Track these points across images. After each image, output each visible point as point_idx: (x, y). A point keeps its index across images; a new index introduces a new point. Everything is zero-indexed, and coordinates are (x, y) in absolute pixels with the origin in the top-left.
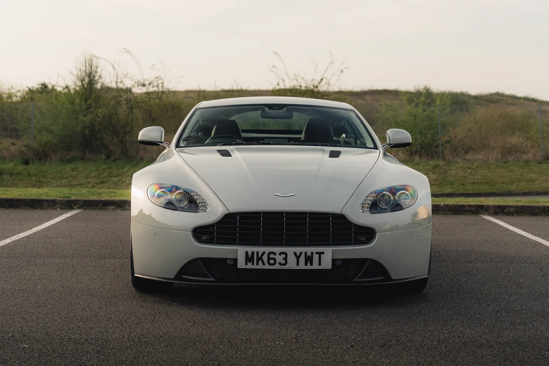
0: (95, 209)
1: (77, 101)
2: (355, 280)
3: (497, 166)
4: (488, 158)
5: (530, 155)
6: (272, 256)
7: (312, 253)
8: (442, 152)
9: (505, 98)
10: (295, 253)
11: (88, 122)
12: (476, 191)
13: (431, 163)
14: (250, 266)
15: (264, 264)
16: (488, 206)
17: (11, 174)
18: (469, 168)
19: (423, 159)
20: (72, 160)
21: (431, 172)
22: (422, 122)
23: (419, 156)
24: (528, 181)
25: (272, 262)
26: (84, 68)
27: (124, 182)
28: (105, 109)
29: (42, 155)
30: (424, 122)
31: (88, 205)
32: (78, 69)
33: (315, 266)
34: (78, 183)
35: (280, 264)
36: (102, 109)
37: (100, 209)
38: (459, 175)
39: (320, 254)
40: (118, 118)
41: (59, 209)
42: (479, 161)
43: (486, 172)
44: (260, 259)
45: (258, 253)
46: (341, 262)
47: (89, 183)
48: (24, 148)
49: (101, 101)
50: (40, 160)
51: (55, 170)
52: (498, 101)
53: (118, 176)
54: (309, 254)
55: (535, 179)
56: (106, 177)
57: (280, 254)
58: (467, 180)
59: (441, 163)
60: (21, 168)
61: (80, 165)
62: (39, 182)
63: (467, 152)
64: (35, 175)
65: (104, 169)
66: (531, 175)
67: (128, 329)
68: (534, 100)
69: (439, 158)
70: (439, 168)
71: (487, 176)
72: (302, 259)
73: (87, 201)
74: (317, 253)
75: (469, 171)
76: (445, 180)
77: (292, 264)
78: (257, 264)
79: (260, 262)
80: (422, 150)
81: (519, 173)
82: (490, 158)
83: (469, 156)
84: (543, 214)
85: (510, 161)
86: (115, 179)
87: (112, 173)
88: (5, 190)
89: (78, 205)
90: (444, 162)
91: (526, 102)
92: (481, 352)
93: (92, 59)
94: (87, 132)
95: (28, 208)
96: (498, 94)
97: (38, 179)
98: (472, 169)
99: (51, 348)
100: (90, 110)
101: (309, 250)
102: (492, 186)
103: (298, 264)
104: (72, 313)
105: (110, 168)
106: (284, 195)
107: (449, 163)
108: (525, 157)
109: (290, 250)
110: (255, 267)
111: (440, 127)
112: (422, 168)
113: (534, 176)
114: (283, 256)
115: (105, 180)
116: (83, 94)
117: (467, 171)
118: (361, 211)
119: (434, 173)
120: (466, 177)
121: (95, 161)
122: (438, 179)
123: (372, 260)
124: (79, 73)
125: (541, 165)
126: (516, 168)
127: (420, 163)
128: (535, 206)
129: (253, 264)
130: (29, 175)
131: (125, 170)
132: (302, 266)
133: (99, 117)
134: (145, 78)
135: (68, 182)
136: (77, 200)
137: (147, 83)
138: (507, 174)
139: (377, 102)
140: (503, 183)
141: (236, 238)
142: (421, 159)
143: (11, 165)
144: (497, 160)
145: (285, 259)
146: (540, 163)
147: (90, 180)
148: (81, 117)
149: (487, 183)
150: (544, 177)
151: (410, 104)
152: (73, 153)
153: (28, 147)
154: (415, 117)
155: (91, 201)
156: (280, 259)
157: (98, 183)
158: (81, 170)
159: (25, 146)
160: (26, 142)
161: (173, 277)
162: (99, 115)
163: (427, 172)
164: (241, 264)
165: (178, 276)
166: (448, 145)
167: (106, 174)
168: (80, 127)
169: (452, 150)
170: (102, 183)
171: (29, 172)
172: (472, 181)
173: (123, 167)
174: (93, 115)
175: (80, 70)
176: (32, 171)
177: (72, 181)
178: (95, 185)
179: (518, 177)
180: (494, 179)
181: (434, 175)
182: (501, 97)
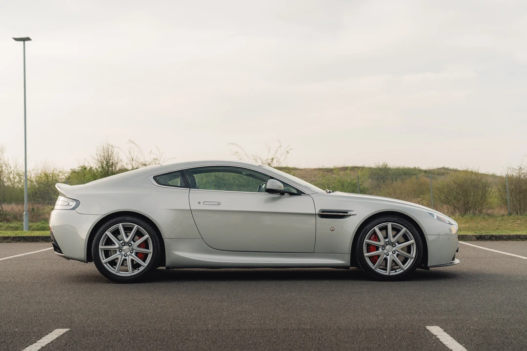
26: (103, 153)
32: (99, 155)
93: (109, 147)
124: (100, 158)
134: (146, 160)
137: (147, 163)
175: (100, 156)
182: (446, 171)
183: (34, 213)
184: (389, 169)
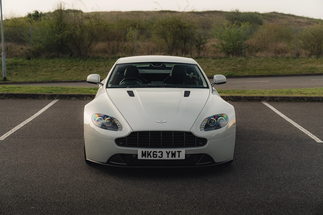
0: (65, 99)
1: (54, 26)
2: (197, 164)
3: (272, 60)
4: (268, 56)
5: (289, 54)
6: (155, 153)
7: (175, 152)
8: (244, 53)
9: (278, 15)
10: (167, 152)
11: (60, 38)
12: (261, 74)
13: (238, 58)
14: (144, 158)
15: (151, 157)
16: (266, 97)
17: (21, 65)
18: (258, 61)
19: (234, 56)
20: (52, 57)
21: (238, 64)
22: (234, 36)
23: (232, 55)
24: (288, 69)
25: (155, 156)
26: (57, 8)
27: (80, 69)
28: (68, 31)
29: (36, 54)
30: (235, 37)
31: (62, 97)
33: (177, 158)
34: (56, 70)
35: (159, 157)
36: (67, 31)
37: (68, 99)
38: (253, 65)
39: (179, 152)
40: (76, 35)
41: (47, 99)
42: (263, 58)
43: (267, 63)
44: (149, 154)
45: (148, 152)
46: (190, 155)
47: (61, 70)
48: (27, 51)
49: (67, 26)
50: (36, 57)
51: (44, 63)
52: (274, 17)
53: (76, 66)
54: (174, 152)
55: (291, 67)
56: (70, 66)
57: (159, 152)
58: (257, 68)
59: (243, 58)
60: (26, 61)
61: (57, 60)
62: (36, 69)
63: (257, 52)
64: (34, 66)
65: (69, 62)
66: (290, 65)
67: (84, 194)
68: (293, 16)
69: (242, 56)
70: (242, 61)
71: (267, 66)
72: (170, 155)
73: (61, 95)
74: (177, 152)
75: (258, 63)
76: (245, 68)
77: (165, 157)
78: (148, 157)
79: (149, 156)
80: (233, 52)
81: (283, 64)
82: (269, 56)
83: (258, 54)
84: (294, 101)
85: (279, 57)
86: (75, 68)
87: (73, 64)
88: (19, 88)
89: (57, 97)
90: (245, 58)
91: (289, 17)
92: (259, 210)
93: (61, 4)
94: (59, 43)
95: (31, 98)
96: (274, 13)
97: (35, 68)
98: (259, 62)
99: (46, 209)
100: (61, 31)
101: (174, 150)
102: (269, 71)
103: (168, 157)
104: (56, 182)
105: (72, 62)
106: (161, 122)
107: (248, 58)
108: (287, 55)
109: (164, 150)
110: (147, 158)
111: (243, 39)
112: (233, 61)
113: (291, 65)
114: (161, 153)
115: (70, 68)
116: (57, 23)
117: (257, 63)
118: (200, 130)
119: (239, 64)
120: (256, 66)
121: (65, 58)
122: (241, 68)
123: (205, 154)
125: (295, 60)
126: (282, 61)
127: (232, 59)
128: (290, 97)
129: (146, 157)
130: (31, 65)
131: (80, 63)
132: (170, 158)
133: (65, 35)
135: (51, 69)
136: (56, 94)
138: (277, 64)
139: (211, 18)
140: (275, 69)
141: (137, 144)
142: (233, 56)
143: (21, 60)
144: (272, 57)
145: (162, 155)
146: (295, 58)
147: (62, 68)
148: (56, 35)
149: (267, 70)
150: (297, 66)
151: (228, 27)
152: (53, 54)
153: (29, 50)
154: (230, 34)
155: (63, 95)
156: (159, 155)
157: (66, 70)
158: (57, 63)
159: (28, 50)
160: (28, 48)
161: (105, 162)
162: (66, 34)
163: (236, 64)
164: (140, 157)
165: (108, 162)
166: (247, 49)
167: (70, 65)
168: (56, 40)
169: (249, 51)
170: (69, 70)
171: (30, 64)
172: (259, 69)
173: (79, 61)
174: (63, 34)
176: (32, 63)
177: (53, 69)
178: (65, 71)
179: (283, 66)
180: (270, 68)
181: (240, 65)
182: (276, 15)
183: (8, 51)
184: (240, 13)
